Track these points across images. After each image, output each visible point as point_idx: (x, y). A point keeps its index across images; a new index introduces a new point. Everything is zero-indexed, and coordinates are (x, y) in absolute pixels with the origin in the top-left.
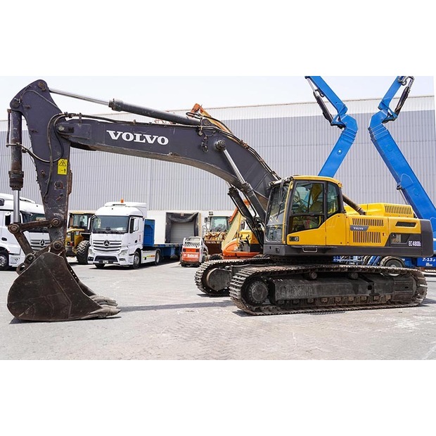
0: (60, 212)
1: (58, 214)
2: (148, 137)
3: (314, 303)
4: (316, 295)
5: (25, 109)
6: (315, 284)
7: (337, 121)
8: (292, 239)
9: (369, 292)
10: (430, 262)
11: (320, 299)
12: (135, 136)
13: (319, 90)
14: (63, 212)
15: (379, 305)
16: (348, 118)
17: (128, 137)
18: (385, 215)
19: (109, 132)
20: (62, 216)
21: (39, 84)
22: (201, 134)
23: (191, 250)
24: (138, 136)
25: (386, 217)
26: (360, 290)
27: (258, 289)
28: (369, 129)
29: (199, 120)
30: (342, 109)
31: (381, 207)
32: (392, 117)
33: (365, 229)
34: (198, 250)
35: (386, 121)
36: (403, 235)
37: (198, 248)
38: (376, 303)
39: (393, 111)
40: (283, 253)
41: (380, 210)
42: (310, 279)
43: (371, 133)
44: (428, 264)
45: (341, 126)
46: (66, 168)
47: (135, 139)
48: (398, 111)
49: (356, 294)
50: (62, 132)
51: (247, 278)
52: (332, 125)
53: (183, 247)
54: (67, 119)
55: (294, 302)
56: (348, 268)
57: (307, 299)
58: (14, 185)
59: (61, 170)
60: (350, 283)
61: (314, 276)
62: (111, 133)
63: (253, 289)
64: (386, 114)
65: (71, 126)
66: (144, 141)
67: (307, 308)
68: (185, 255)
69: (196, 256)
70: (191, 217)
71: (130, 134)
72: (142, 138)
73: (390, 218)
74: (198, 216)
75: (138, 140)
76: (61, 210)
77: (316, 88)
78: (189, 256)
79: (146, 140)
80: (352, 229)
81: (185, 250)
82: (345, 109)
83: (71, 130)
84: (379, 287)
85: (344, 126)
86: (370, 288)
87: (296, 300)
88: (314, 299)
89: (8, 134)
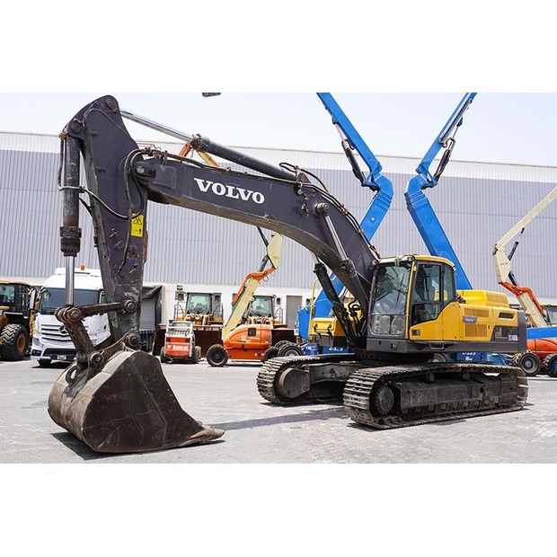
0: (133, 292)
1: (130, 294)
2: (242, 191)
3: (433, 412)
4: (436, 402)
5: (90, 137)
6: (436, 388)
7: (370, 181)
8: (415, 333)
9: (481, 395)
10: (470, 357)
11: (440, 405)
12: (227, 189)
13: (349, 140)
14: (137, 292)
15: (489, 410)
16: (383, 179)
17: (219, 189)
18: (487, 305)
19: (198, 180)
20: (136, 297)
21: (108, 101)
22: (300, 192)
23: (178, 340)
24: (231, 189)
25: (490, 308)
26: (474, 393)
27: (386, 396)
28: (406, 195)
29: (294, 174)
30: (375, 167)
31: (482, 294)
32: (431, 184)
33: (475, 322)
34: (188, 340)
35: (424, 187)
36: (503, 327)
37: (188, 337)
38: (485, 407)
39: (433, 175)
40: (405, 350)
41: (481, 298)
42: (428, 382)
43: (408, 199)
44: (467, 358)
45: (373, 188)
46: (141, 227)
47: (227, 193)
48: (437, 177)
49: (471, 397)
50: (141, 175)
51: (375, 382)
52: (363, 185)
53: (167, 335)
54: (146, 157)
55: (417, 410)
56: (463, 368)
57: (427, 407)
58: (68, 247)
59: (136, 230)
60: (465, 386)
61: (432, 378)
62: (200, 182)
63: (381, 396)
64: (425, 180)
65: (152, 167)
66: (237, 197)
67: (428, 418)
68: (169, 346)
69: (186, 348)
70: (151, 292)
71: (221, 185)
72: (235, 192)
73: (494, 308)
74: (162, 291)
75: (230, 194)
76: (134, 289)
77: (345, 138)
78: (175, 348)
79: (240, 196)
80: (464, 321)
81: (169, 339)
82: (379, 168)
83: (152, 174)
84: (488, 389)
85: (378, 189)
86: (482, 390)
87: (419, 408)
88: (435, 406)
89: (61, 170)
